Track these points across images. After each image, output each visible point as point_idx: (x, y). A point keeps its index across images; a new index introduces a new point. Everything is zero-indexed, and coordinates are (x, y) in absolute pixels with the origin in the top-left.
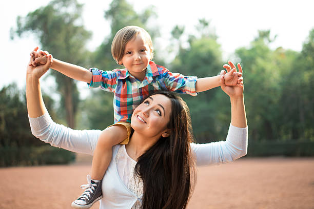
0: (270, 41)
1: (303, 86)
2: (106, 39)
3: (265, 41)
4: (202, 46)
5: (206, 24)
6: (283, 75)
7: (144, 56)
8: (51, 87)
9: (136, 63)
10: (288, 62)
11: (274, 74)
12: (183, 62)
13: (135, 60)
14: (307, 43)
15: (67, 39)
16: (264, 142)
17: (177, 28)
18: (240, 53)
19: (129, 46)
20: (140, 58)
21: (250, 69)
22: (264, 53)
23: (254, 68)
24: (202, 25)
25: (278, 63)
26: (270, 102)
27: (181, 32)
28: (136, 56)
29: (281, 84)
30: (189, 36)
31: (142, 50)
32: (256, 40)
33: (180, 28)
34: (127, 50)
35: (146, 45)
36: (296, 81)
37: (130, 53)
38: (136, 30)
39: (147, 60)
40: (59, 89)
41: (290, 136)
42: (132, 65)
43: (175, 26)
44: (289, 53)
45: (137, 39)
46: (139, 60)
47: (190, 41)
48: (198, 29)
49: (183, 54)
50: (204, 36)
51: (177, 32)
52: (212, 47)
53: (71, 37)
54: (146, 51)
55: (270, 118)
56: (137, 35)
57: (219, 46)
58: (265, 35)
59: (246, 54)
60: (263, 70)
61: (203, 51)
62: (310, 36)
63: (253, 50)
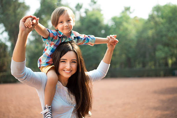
0: (130, 13)
1: (148, 38)
2: (37, 10)
3: (128, 13)
4: (93, 15)
5: (95, 3)
6: (138, 32)
7: (70, 24)
8: (5, 38)
9: (65, 28)
10: (140, 25)
11: (132, 32)
12: (82, 24)
13: (65, 26)
14: (151, 14)
15: (15, 10)
16: (127, 69)
17: (78, 5)
18: (114, 19)
19: (61, 19)
20: (67, 25)
21: (119, 28)
22: (127, 19)
23: (122, 28)
24: (93, 3)
25: (135, 25)
26: (130, 47)
27: (81, 7)
28: (65, 24)
29: (136, 37)
30: (86, 9)
31: (69, 21)
32: (123, 12)
33: (80, 4)
34: (59, 21)
35: (71, 18)
36: (145, 35)
37: (61, 22)
38: (65, 9)
39: (71, 26)
40: (10, 39)
41: (141, 66)
42: (63, 29)
43: (78, 4)
44: (141, 20)
45: (66, 14)
46: (67, 26)
47: (86, 12)
48: (90, 5)
49: (82, 20)
50: (93, 9)
51: (79, 7)
52: (98, 16)
53: (17, 9)
54: (71, 21)
55: (130, 55)
56: (65, 11)
57: (102, 15)
58: (128, 9)
59: (117, 20)
60: (126, 29)
61: (93, 18)
62: (152, 10)
63: (121, 18)
